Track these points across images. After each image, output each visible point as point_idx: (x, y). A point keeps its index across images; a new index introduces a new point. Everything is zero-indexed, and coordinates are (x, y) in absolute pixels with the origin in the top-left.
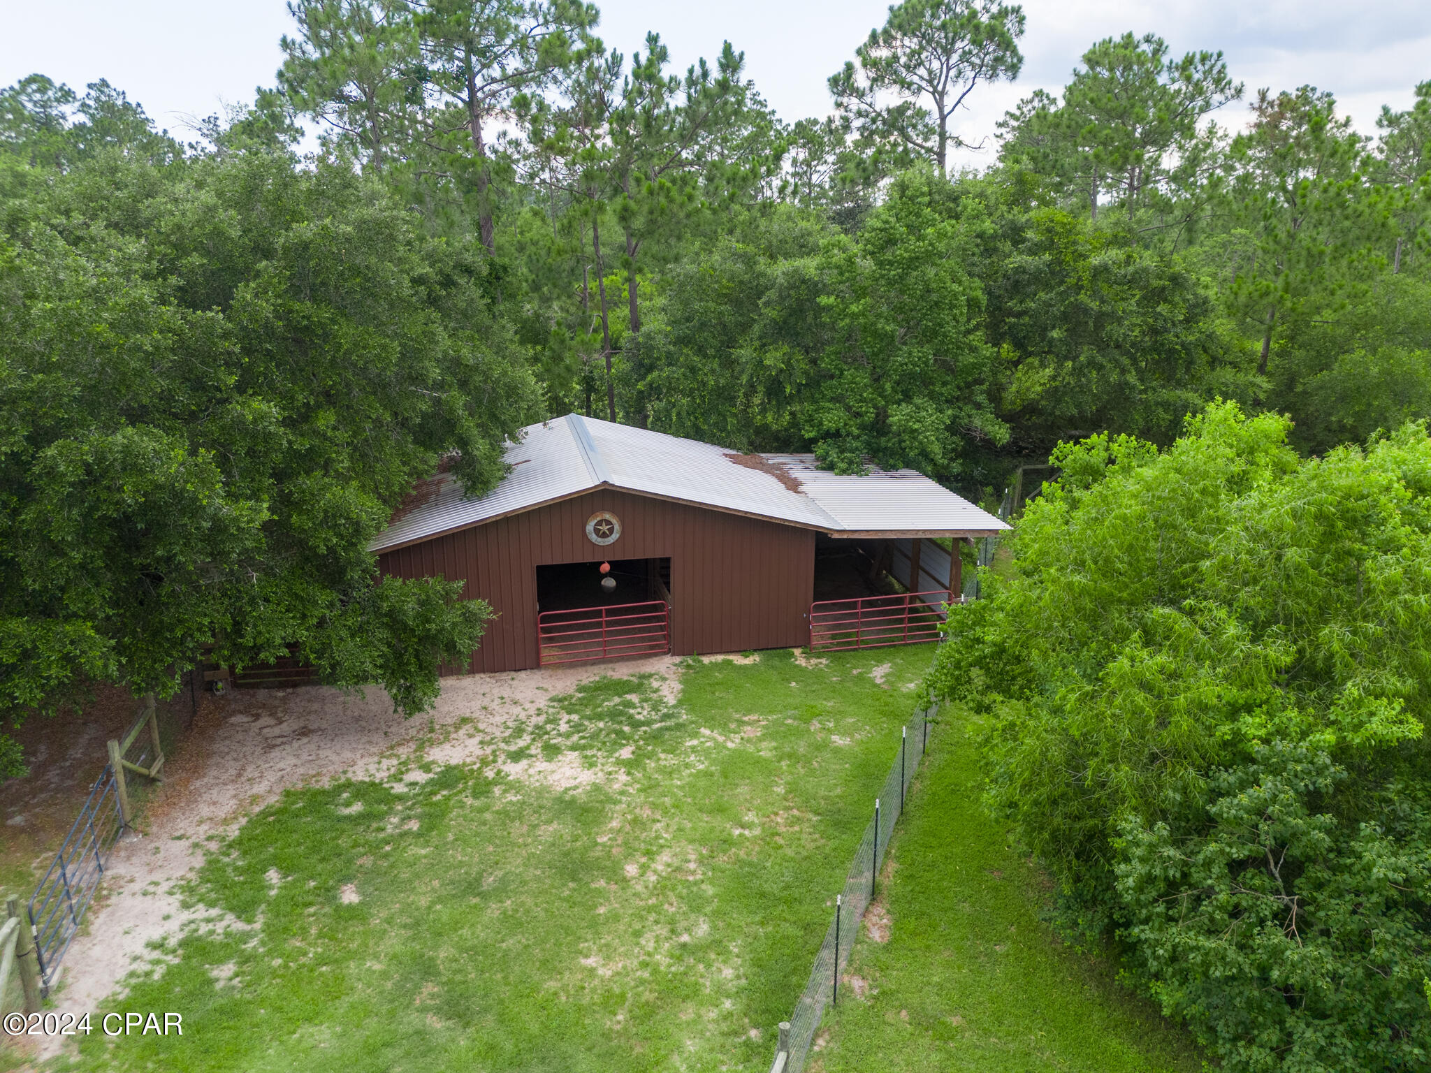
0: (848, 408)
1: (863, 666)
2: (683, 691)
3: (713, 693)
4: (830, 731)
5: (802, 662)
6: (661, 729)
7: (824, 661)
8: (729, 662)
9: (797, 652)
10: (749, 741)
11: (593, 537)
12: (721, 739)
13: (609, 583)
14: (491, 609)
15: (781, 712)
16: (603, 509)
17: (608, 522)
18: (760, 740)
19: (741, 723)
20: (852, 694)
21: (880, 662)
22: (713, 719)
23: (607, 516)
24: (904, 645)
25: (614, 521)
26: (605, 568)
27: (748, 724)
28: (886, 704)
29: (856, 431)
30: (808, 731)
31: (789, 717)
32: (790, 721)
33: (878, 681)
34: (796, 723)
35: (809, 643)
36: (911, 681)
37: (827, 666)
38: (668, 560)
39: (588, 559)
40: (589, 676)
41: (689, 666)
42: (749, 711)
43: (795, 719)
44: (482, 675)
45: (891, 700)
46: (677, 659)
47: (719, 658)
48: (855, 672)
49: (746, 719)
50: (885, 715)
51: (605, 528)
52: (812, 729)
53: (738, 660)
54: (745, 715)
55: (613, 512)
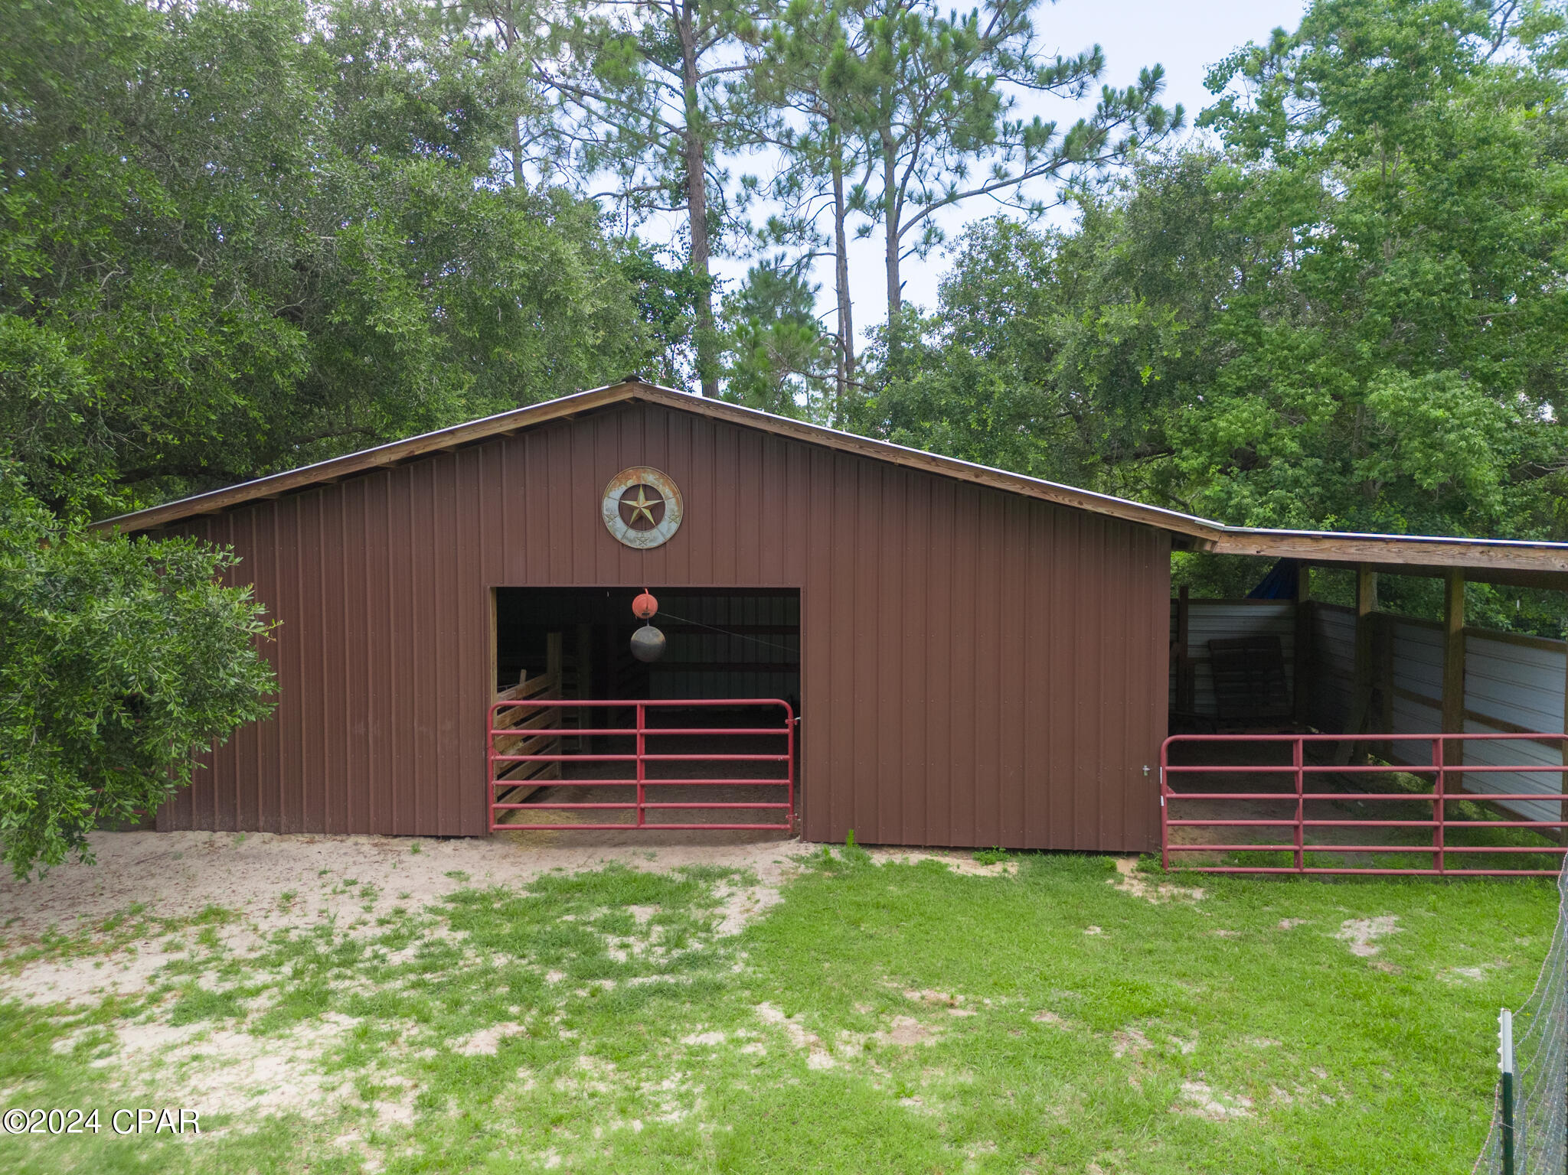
0: (1275, 402)
1: (1313, 914)
2: (777, 910)
3: (856, 924)
4: (1183, 1069)
5: (1137, 889)
6: (642, 988)
7: (1198, 894)
8: (939, 870)
9: (1124, 866)
10: (890, 1057)
11: (618, 527)
12: (799, 1037)
13: (649, 637)
14: (261, 609)
15: (1028, 990)
16: (643, 463)
17: (650, 491)
18: (926, 1059)
19: (895, 1003)
20: (1274, 971)
21: (1361, 911)
22: (816, 981)
23: (651, 478)
24: (1435, 879)
25: (667, 491)
26: (645, 604)
27: (913, 1009)
28: (1390, 1014)
29: (1293, 446)
30: (1102, 1054)
31: (1051, 1007)
32: (1049, 1018)
33: (1359, 950)
34: (1066, 1026)
35: (1159, 844)
36: (1470, 962)
37: (1202, 903)
38: (795, 592)
39: (608, 579)
40: (576, 864)
41: (829, 864)
42: (932, 978)
43: (1068, 1014)
44: (363, 839)
45: (1406, 1002)
46: (809, 849)
47: (915, 858)
48: (1286, 924)
49: (914, 996)
50: (1385, 1042)
51: (641, 503)
52: (1119, 1051)
53: (961, 866)
54: (914, 986)
55: (665, 469)
